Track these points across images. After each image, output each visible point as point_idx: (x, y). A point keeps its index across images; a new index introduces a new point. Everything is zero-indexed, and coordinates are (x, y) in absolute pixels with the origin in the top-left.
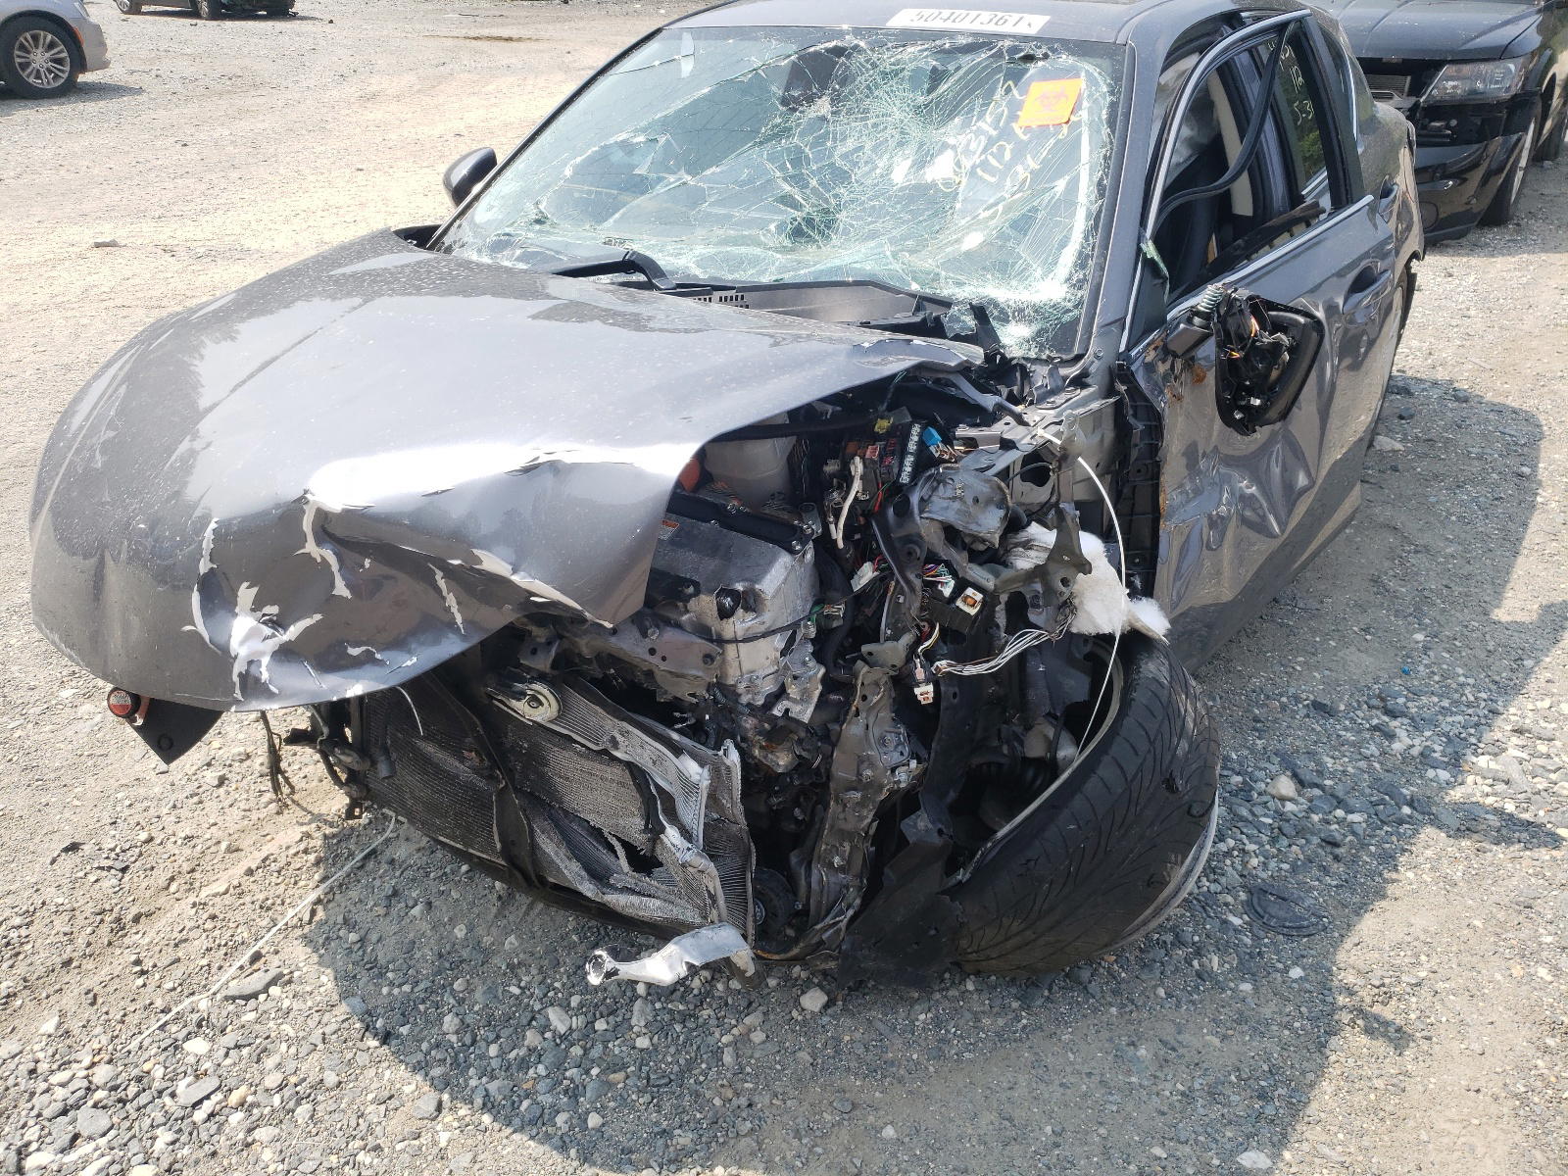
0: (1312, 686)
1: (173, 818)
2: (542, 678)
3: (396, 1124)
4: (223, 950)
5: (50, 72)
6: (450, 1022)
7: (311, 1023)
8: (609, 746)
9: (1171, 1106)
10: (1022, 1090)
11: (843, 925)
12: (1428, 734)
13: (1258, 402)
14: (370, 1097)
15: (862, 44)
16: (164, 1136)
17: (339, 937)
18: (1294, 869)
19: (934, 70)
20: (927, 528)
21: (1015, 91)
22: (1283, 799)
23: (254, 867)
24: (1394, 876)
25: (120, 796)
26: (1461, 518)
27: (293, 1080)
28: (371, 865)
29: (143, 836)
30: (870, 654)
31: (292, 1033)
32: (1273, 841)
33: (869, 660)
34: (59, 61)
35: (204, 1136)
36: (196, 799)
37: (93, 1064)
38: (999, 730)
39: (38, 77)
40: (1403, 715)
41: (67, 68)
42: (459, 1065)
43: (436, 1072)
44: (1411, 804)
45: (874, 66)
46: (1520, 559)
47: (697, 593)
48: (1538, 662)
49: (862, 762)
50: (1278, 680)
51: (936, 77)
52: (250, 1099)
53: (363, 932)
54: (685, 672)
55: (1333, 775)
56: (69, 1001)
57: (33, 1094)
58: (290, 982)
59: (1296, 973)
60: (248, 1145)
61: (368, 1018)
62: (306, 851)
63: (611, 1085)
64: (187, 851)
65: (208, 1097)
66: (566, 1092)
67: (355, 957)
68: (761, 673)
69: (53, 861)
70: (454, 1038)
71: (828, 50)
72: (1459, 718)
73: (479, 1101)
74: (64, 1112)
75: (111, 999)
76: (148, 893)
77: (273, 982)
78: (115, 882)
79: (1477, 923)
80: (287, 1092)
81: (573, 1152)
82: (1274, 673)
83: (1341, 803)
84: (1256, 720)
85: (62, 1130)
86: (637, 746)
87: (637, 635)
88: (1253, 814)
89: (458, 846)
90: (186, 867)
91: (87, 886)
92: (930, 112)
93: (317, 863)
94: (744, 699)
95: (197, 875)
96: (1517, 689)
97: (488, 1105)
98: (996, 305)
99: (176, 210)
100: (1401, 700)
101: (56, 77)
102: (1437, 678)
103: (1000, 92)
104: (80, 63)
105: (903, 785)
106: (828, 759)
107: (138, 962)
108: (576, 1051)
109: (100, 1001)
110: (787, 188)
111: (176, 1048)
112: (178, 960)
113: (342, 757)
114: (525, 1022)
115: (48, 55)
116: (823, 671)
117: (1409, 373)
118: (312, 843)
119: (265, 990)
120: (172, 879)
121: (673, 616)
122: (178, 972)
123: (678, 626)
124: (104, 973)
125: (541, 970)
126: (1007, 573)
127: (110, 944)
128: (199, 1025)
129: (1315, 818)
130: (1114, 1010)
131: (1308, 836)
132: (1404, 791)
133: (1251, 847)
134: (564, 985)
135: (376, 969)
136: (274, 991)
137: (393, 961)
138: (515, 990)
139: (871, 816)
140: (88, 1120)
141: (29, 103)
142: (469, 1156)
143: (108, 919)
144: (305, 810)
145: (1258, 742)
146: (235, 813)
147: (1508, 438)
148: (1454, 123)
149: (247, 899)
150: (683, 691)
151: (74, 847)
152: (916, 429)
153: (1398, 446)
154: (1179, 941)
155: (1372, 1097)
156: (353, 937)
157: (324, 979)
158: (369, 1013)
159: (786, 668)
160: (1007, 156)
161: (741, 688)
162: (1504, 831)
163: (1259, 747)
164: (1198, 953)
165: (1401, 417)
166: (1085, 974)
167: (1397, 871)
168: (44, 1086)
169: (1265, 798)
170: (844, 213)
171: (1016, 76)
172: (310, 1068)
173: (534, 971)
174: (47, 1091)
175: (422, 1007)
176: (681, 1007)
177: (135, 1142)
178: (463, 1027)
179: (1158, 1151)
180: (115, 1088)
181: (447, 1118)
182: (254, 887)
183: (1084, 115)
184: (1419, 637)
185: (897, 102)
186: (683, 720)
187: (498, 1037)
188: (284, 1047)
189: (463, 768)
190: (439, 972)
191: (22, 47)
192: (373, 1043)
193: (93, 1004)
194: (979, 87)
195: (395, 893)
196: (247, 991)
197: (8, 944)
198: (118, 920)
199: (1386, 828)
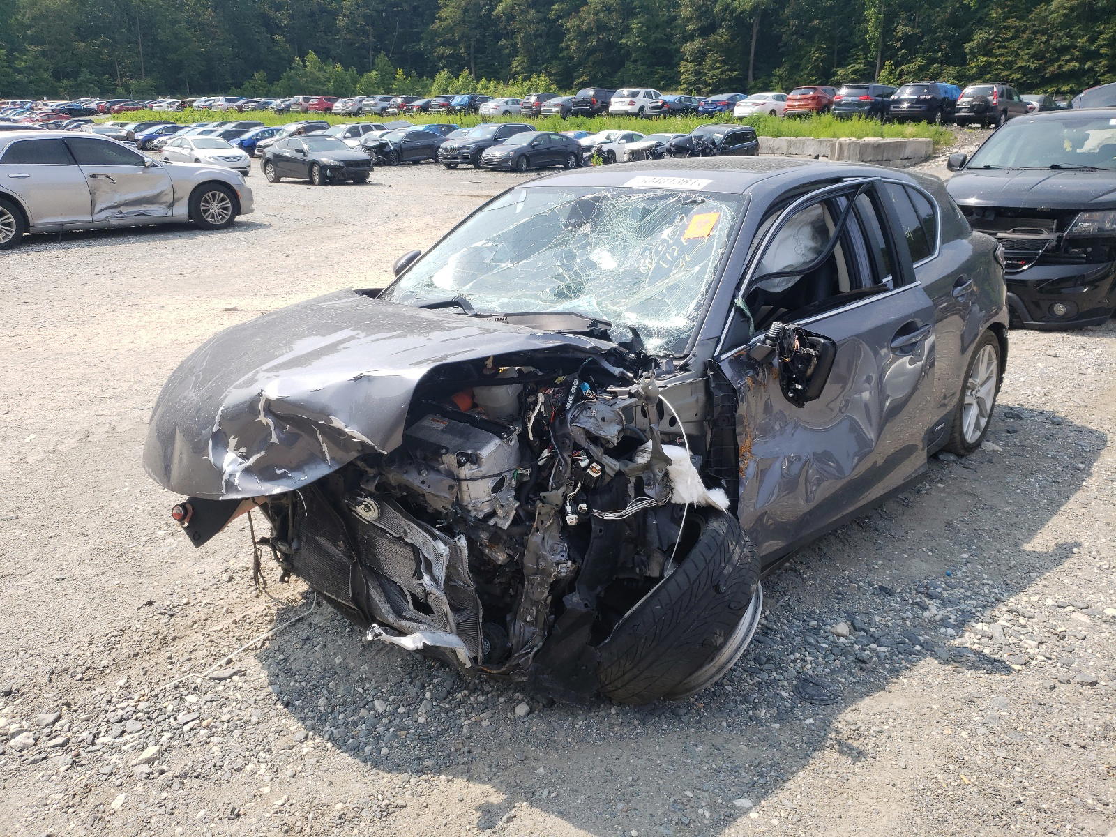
0: (883, 577)
1: (202, 594)
2: (371, 495)
3: (282, 742)
4: (214, 657)
5: (220, 214)
6: (322, 702)
7: (250, 694)
8: (403, 535)
9: (705, 775)
10: (624, 759)
11: (531, 656)
12: (949, 609)
13: (800, 387)
14: (272, 730)
15: (609, 195)
16: (167, 735)
17: (274, 657)
18: (833, 671)
19: (644, 208)
20: (575, 432)
21: (685, 220)
22: (839, 635)
23: (237, 620)
24: (895, 680)
25: (178, 582)
26: (1024, 492)
27: (236, 718)
28: (299, 625)
29: (185, 601)
30: (545, 497)
31: (240, 698)
32: (825, 657)
33: (543, 501)
34: (226, 209)
35: (186, 737)
36: (215, 586)
37: (139, 701)
38: (633, 558)
39: (213, 217)
40: (937, 597)
41: (230, 213)
42: (322, 720)
43: (309, 722)
44: (922, 645)
45: (614, 207)
46: (1056, 517)
47: (447, 452)
48: (1041, 574)
49: (539, 558)
50: (861, 573)
51: (646, 212)
52: (212, 724)
53: (287, 656)
54: (439, 494)
55: (877, 627)
56: (133, 672)
57: (107, 711)
58: (244, 675)
59: (811, 721)
60: (207, 743)
61: (280, 694)
62: (266, 615)
63: (398, 736)
64: (206, 610)
65: (192, 720)
66: (374, 738)
67: (280, 667)
68: (481, 500)
69: (139, 609)
70: (322, 709)
71: (591, 199)
72: (975, 602)
73: (327, 736)
74: (121, 721)
75: (154, 673)
76: (182, 627)
77: (235, 674)
78: (166, 620)
79: (935, 707)
80: (231, 723)
81: (369, 764)
82: (860, 569)
83: (876, 641)
84: (839, 593)
85: (118, 728)
86: (417, 535)
87: (416, 473)
88: (817, 641)
89: (333, 597)
90: (203, 617)
91: (152, 622)
92: (640, 231)
93: (271, 621)
94: (473, 514)
95: (208, 622)
96: (1021, 589)
97: (332, 738)
98: (646, 328)
99: (274, 292)
100: (939, 590)
101: (223, 217)
102: (968, 579)
103: (678, 220)
104: (237, 211)
105: (563, 575)
106: (522, 555)
107: (170, 658)
108: (385, 720)
109: (149, 673)
110: (561, 270)
111: (181, 698)
112: (190, 659)
113: (281, 547)
114: (362, 705)
115: (219, 205)
116: (518, 504)
117: (1026, 406)
118: (270, 612)
119: (231, 677)
120: (195, 622)
121: (436, 465)
122: (189, 664)
123: (439, 471)
124: (153, 661)
125: (377, 682)
126: (631, 465)
127: (159, 649)
128: (195, 690)
129: (857, 647)
130: (693, 730)
131: (848, 656)
132: (921, 638)
133: (809, 658)
134: (387, 691)
135: (289, 673)
136: (235, 678)
137: (300, 670)
138: (361, 690)
139: (547, 592)
140: (131, 725)
141: (206, 232)
142: (316, 760)
143: (160, 636)
144: (271, 597)
145: (836, 605)
146: (235, 595)
147: (1080, 447)
148: (1089, 249)
149: (231, 635)
150: (439, 505)
151: (150, 603)
152: (576, 382)
153: (997, 448)
154: (746, 701)
155: (827, 781)
156: (281, 657)
157: (262, 675)
158: (281, 693)
159: (496, 499)
160: (676, 253)
161: (470, 507)
162: (976, 664)
163: (836, 608)
164: (755, 708)
165: (1008, 432)
166: (682, 711)
167: (897, 677)
168: (113, 708)
169: (827, 634)
170: (589, 284)
171: (686, 212)
172: (245, 715)
173: (373, 682)
174: (114, 711)
175: (309, 693)
176: (447, 706)
177: (152, 736)
178: (329, 704)
179: (689, 793)
180: (148, 713)
181: (309, 742)
182: (236, 629)
183: (716, 232)
184: (965, 556)
185: (624, 226)
186: (441, 523)
187: (345, 711)
188: (235, 703)
189: (337, 551)
190: (323, 677)
191: (206, 201)
192: (280, 706)
193: (145, 674)
194: (667, 217)
195: (308, 638)
196: (221, 676)
197: (109, 643)
198: (165, 638)
199: (900, 656)
